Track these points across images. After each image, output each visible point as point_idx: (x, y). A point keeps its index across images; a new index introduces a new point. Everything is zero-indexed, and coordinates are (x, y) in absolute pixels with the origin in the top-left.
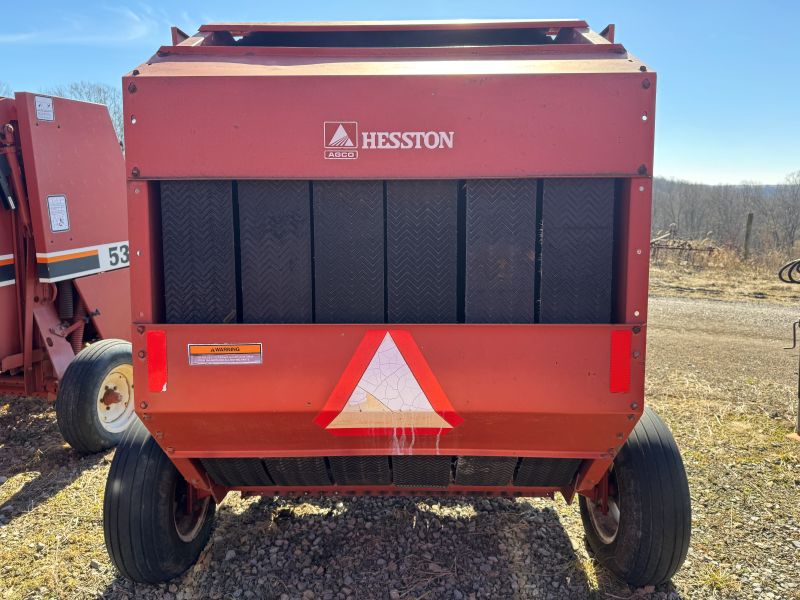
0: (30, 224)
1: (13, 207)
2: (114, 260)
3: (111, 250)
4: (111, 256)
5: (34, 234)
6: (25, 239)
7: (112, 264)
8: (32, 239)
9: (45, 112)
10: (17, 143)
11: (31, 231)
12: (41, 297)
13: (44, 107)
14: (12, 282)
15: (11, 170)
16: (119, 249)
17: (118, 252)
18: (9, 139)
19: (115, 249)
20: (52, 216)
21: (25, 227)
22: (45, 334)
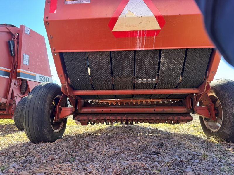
0: (17, 61)
1: (13, 55)
2: (40, 79)
3: (40, 76)
4: (39, 78)
5: (18, 64)
6: (15, 66)
7: (39, 80)
8: (17, 66)
9: (27, 32)
10: (18, 38)
11: (17, 63)
12: (16, 84)
13: (27, 30)
14: (9, 77)
15: (15, 45)
16: (42, 77)
17: (42, 78)
18: (16, 37)
19: (41, 76)
20: (24, 60)
21: (16, 62)
22: (15, 94)
